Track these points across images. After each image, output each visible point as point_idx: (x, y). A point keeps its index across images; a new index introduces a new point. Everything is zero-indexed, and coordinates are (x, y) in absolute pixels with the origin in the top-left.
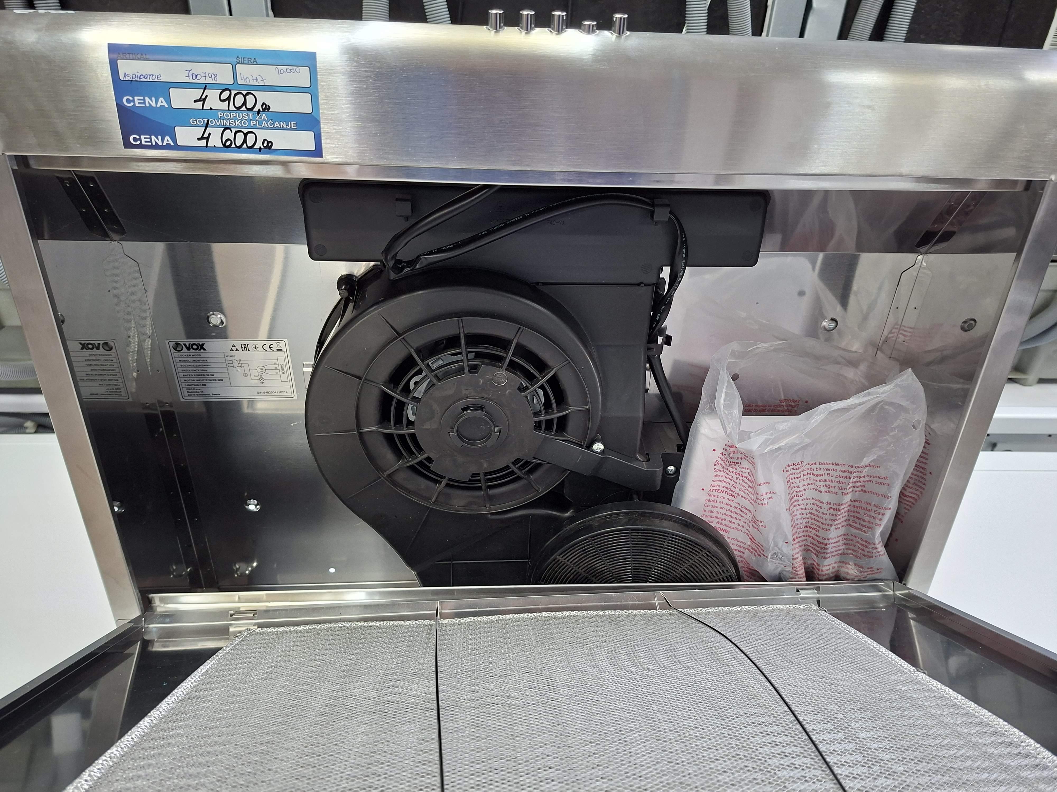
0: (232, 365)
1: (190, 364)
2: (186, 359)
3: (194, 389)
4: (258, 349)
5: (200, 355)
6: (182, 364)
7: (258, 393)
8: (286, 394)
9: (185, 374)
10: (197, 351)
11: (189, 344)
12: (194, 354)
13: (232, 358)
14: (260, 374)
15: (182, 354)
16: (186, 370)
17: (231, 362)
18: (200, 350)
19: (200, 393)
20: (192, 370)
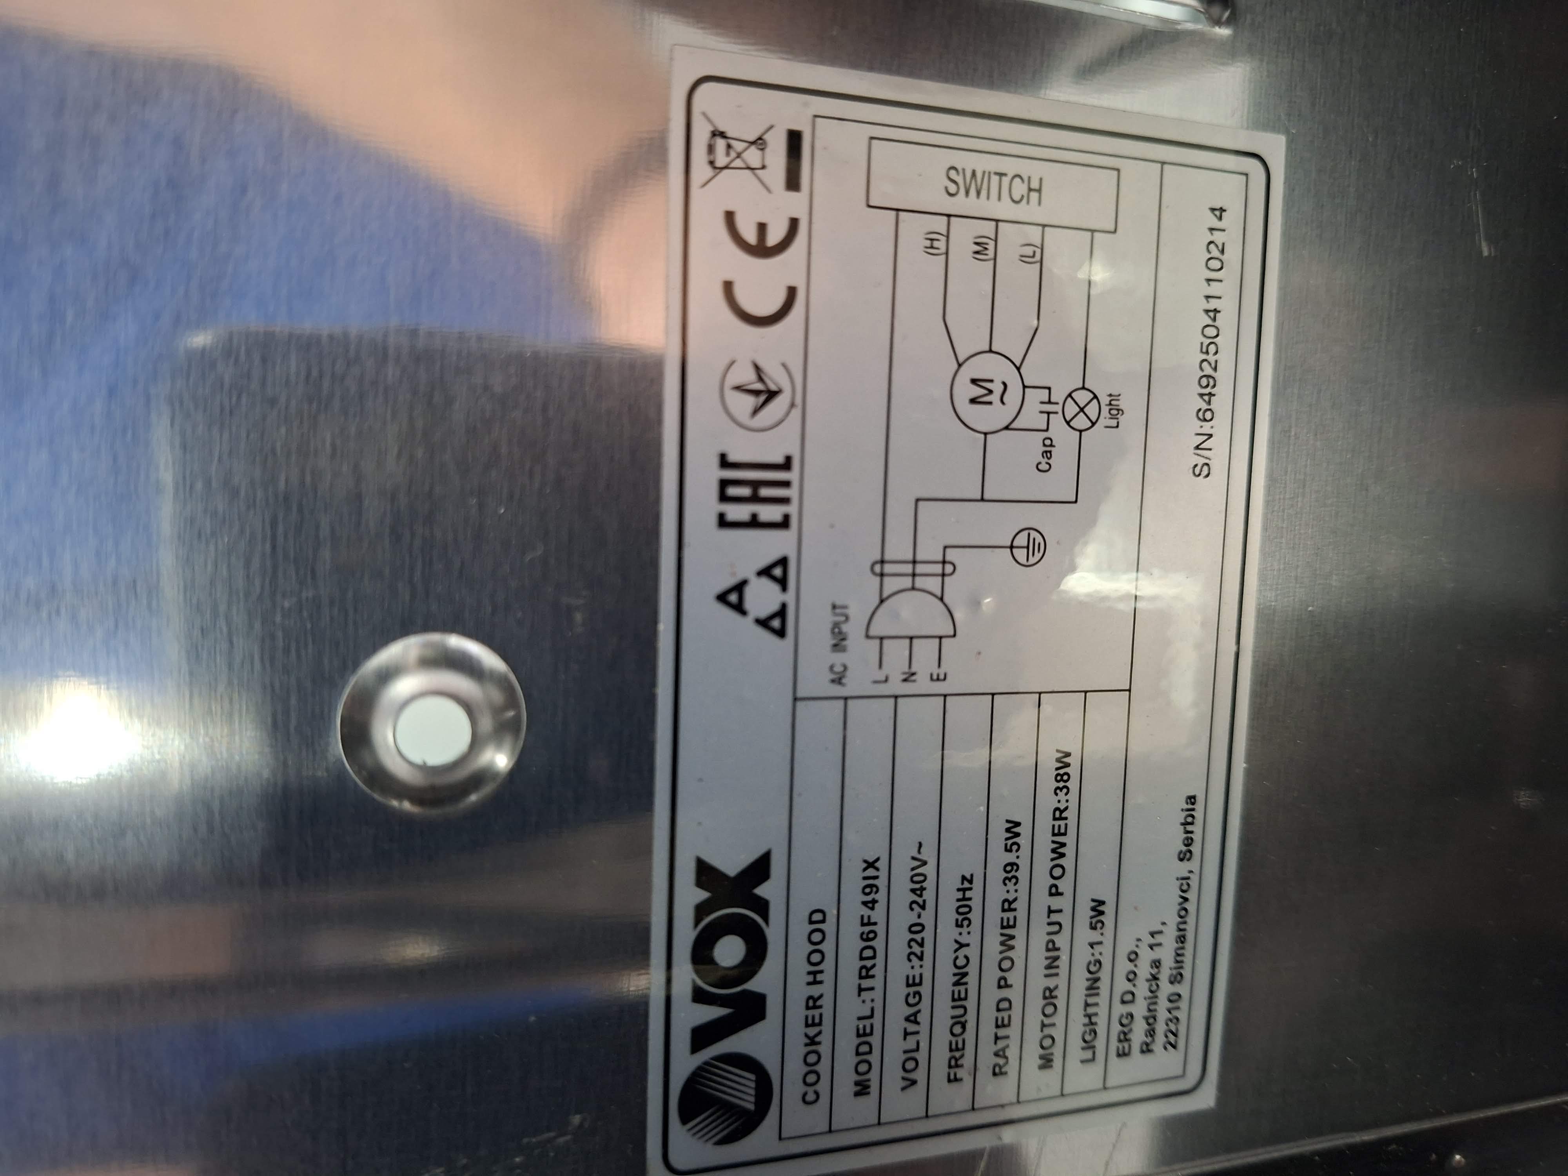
0: (925, 651)
1: (897, 1011)
2: (847, 1042)
3: (1129, 998)
4: (776, 377)
5: (816, 917)
6: (893, 1076)
7: (1202, 471)
8: (1232, 220)
9: (987, 1059)
10: (773, 933)
11: (699, 996)
12: (799, 969)
13: (854, 630)
14: (1032, 417)
15: (795, 1068)
16: (956, 1049)
17: (896, 651)
18: (762, 907)
19: (1166, 955)
20: (958, 1000)
